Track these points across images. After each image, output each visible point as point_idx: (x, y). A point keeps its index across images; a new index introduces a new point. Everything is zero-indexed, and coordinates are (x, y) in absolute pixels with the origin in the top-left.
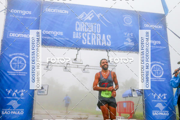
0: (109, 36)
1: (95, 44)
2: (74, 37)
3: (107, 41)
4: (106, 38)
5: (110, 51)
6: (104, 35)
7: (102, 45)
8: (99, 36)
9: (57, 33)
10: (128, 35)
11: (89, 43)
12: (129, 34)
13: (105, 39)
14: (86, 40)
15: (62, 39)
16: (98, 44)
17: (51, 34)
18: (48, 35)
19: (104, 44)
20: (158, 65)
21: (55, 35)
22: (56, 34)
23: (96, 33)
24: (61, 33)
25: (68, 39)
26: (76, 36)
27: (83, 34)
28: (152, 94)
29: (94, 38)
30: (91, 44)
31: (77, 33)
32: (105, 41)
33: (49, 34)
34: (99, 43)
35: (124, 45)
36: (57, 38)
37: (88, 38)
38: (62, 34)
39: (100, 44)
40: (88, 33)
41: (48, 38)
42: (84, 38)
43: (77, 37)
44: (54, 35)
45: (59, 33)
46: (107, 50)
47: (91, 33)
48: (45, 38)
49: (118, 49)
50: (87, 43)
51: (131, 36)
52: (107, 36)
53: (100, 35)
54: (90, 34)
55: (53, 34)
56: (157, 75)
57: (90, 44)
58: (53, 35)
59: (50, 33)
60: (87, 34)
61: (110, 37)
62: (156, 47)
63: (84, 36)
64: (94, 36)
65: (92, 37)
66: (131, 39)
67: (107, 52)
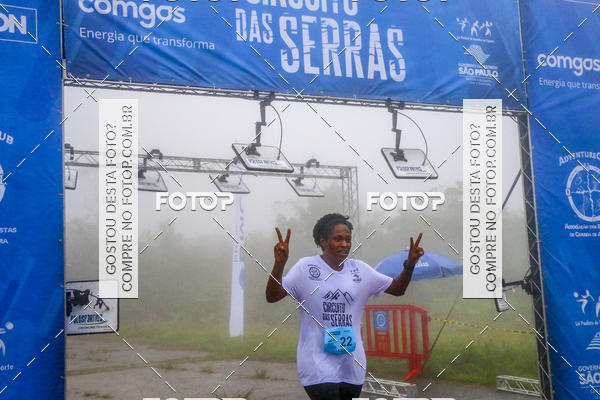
0: (395, 34)
1: (338, 73)
2: (241, 37)
3: (388, 56)
4: (384, 41)
5: (402, 106)
6: (374, 28)
7: (371, 76)
8: (352, 32)
9: (155, 12)
10: (473, 29)
11: (310, 69)
12: (476, 24)
13: (379, 45)
14: (295, 54)
15: (181, 43)
16: (349, 74)
17: (125, 14)
18: (108, 18)
19: (377, 74)
20: (592, 168)
21: (149, 21)
22: (152, 16)
23: (341, 17)
24: (177, 15)
25: (212, 46)
26: (248, 28)
27: (283, 21)
28: (576, 295)
29: (331, 40)
30: (322, 71)
31: (254, 13)
32: (381, 59)
33: (115, 13)
34: (354, 68)
35: (459, 77)
36: (156, 41)
37: (308, 44)
38: (183, 19)
39: (360, 75)
40: (305, 18)
41: (112, 37)
42: (290, 43)
43: (255, 35)
44: (142, 23)
45: (164, 13)
46: (388, 104)
47: (319, 14)
48: (97, 35)
49: (436, 96)
50: (302, 67)
51: (484, 37)
52: (390, 33)
53: (356, 26)
54: (312, 19)
55: (135, 15)
56: (589, 214)
57: (315, 71)
58: (137, 22)
59: (120, 8)
60: (300, 23)
61: (400, 38)
62: (585, 85)
63: (289, 30)
64: (330, 29)
65: (325, 37)
66: (486, 48)
67: (391, 110)
